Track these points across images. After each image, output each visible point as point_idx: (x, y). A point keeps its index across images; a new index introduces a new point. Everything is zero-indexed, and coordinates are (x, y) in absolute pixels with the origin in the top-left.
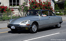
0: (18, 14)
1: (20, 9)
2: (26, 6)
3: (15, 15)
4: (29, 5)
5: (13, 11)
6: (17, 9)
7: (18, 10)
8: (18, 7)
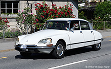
0: (15, 28)
1: (19, 20)
2: (30, 13)
3: (11, 30)
4: (34, 12)
5: (7, 22)
6: (15, 20)
7: (17, 20)
8: (16, 15)
